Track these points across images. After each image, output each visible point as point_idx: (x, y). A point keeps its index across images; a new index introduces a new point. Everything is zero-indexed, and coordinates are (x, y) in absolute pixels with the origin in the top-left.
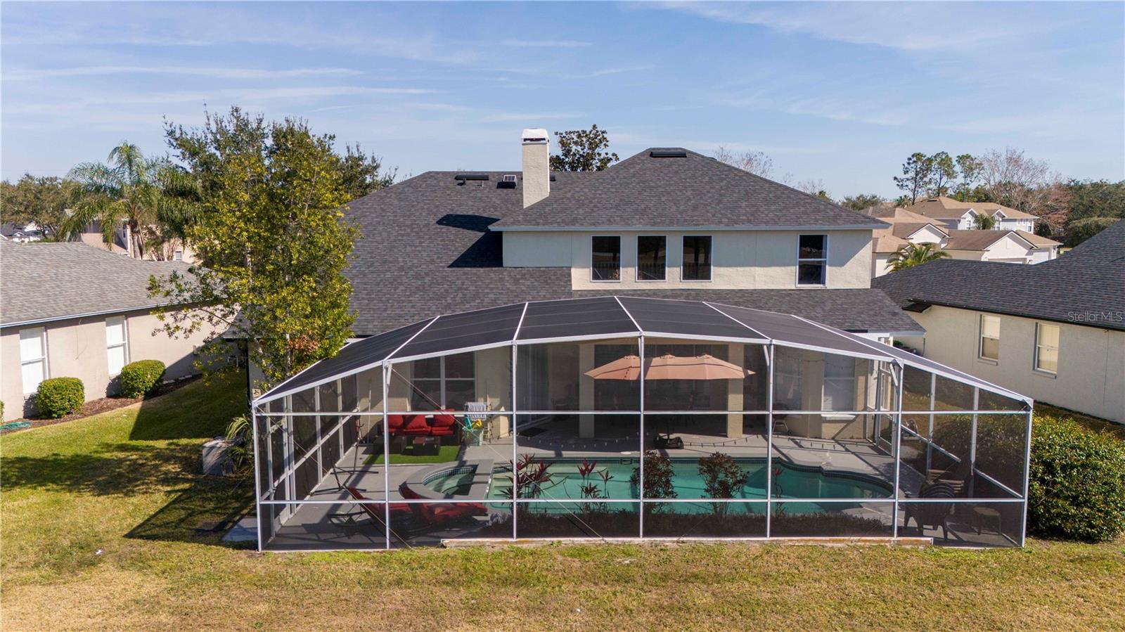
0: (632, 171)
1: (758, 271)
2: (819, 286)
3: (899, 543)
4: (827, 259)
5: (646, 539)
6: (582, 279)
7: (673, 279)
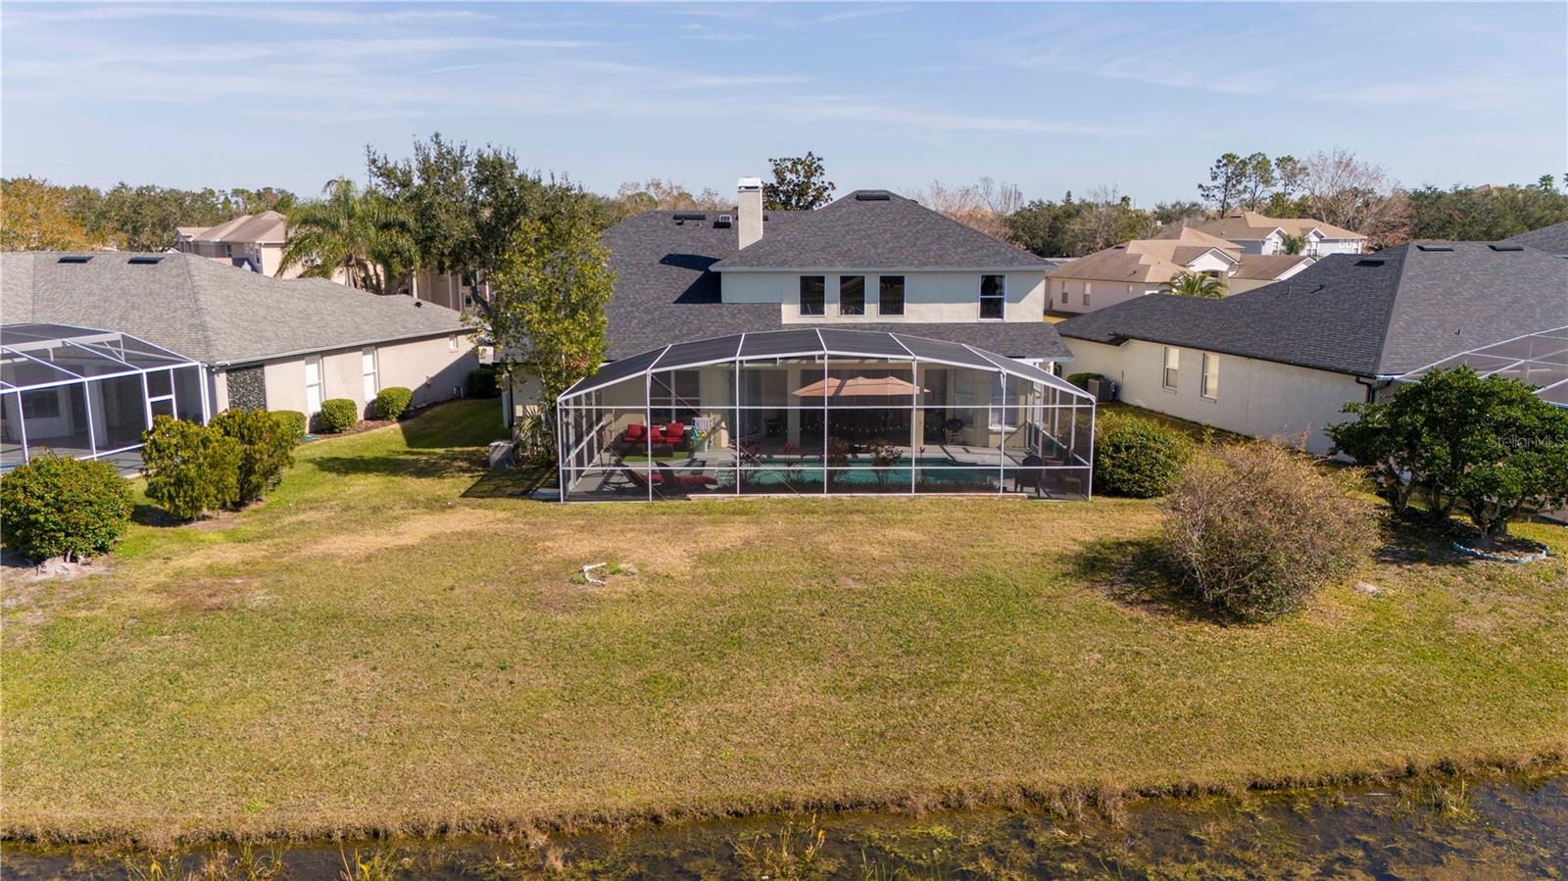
0: (838, 214)
1: (944, 306)
2: (999, 320)
3: (1003, 497)
4: (1005, 296)
5: (829, 495)
6: (791, 314)
7: (872, 314)
